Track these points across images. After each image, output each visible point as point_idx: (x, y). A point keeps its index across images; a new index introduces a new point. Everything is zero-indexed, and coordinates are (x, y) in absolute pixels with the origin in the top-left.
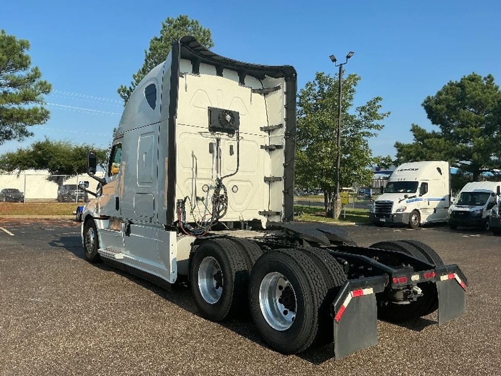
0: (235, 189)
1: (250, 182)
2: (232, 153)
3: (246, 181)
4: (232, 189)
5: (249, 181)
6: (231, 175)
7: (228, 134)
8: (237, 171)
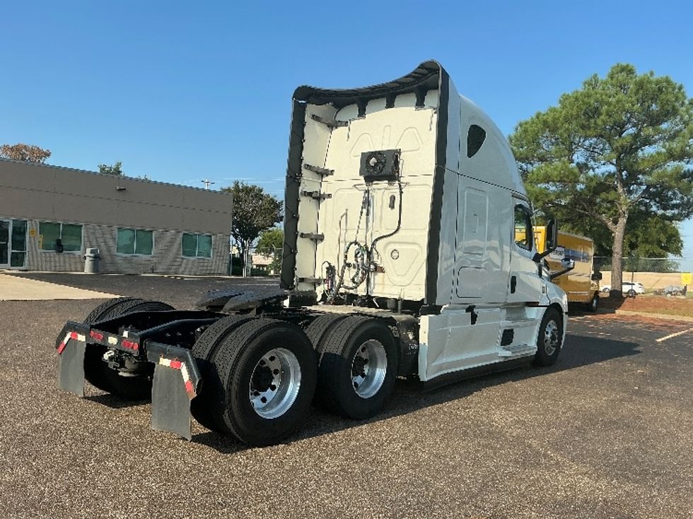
0: (395, 254)
1: (418, 245)
2: (392, 206)
3: (413, 244)
4: (392, 254)
5: (416, 244)
6: (389, 236)
7: (389, 181)
8: (397, 230)
